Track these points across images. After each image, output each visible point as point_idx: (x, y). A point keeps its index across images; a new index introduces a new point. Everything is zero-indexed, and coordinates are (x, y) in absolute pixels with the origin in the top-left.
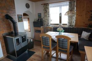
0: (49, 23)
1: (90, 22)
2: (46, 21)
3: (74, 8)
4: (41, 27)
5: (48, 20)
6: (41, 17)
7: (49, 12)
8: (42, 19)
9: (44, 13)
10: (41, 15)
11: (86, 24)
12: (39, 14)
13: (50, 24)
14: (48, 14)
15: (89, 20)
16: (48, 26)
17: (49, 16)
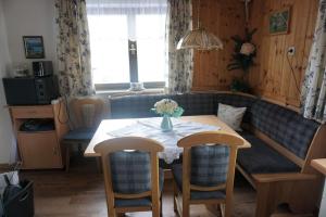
0: (89, 83)
1: (232, 73)
2: (75, 71)
3: (188, 25)
4: (55, 102)
5: (84, 69)
6: (43, 56)
7: (85, 33)
8: (50, 63)
9: (62, 39)
10: (42, 45)
11: (221, 81)
12: (31, 41)
13: (93, 87)
14: (85, 43)
15: (229, 66)
16: (86, 94)
17: (87, 53)
